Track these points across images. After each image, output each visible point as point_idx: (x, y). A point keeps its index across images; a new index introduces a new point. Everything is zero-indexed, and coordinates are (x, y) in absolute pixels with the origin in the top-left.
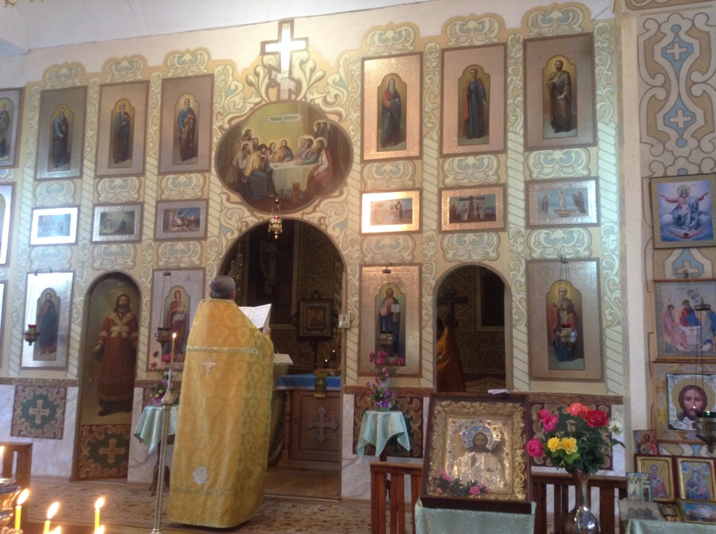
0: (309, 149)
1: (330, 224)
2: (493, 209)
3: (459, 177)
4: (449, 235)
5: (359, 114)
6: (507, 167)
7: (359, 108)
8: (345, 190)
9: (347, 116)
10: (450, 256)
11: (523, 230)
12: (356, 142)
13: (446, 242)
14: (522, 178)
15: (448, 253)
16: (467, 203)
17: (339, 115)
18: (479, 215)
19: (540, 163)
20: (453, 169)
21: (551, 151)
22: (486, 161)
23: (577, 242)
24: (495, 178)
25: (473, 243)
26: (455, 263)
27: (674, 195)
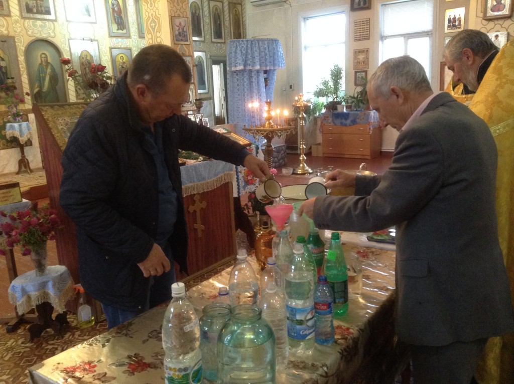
2: (49, 8)
4: (27, 21)
10: (30, 33)
11: (64, 22)
13: (26, 25)
15: (29, 31)
18: (42, 11)
25: (41, 26)
26: (34, 38)
27: (178, 24)
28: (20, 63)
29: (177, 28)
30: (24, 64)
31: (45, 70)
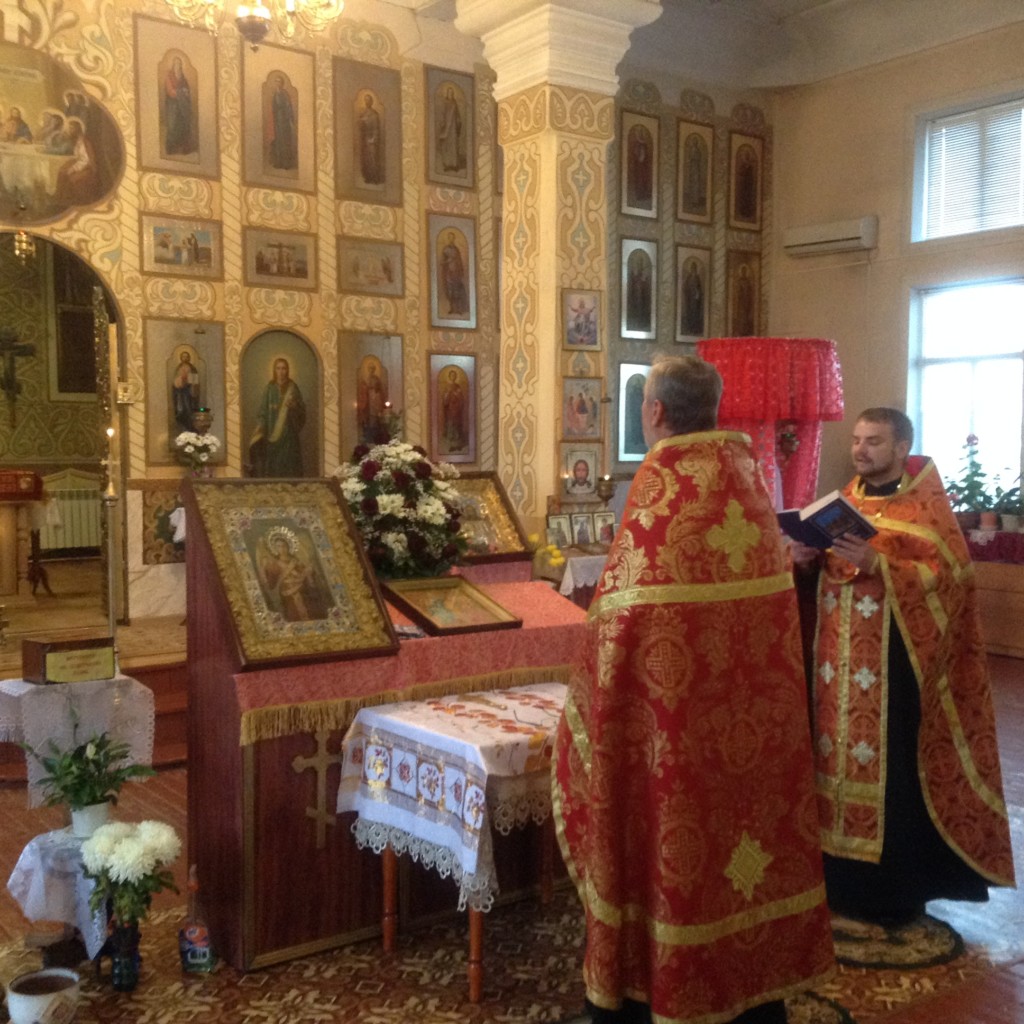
0: (57, 132)
1: (96, 252)
2: (304, 263)
3: (265, 216)
4: (255, 290)
5: (130, 95)
6: (318, 214)
7: (132, 87)
8: (116, 205)
9: (114, 95)
10: (257, 316)
11: (334, 293)
12: (130, 136)
13: (252, 298)
14: (333, 231)
15: (256, 312)
16: (276, 250)
17: (102, 89)
18: (289, 269)
19: (350, 217)
20: (259, 204)
21: (360, 204)
22: (295, 201)
23: (385, 314)
24: (306, 225)
25: (284, 303)
26: (264, 326)
27: (576, 305)
28: (228, 379)
29: (575, 315)
30: (236, 381)
31: (280, 396)
